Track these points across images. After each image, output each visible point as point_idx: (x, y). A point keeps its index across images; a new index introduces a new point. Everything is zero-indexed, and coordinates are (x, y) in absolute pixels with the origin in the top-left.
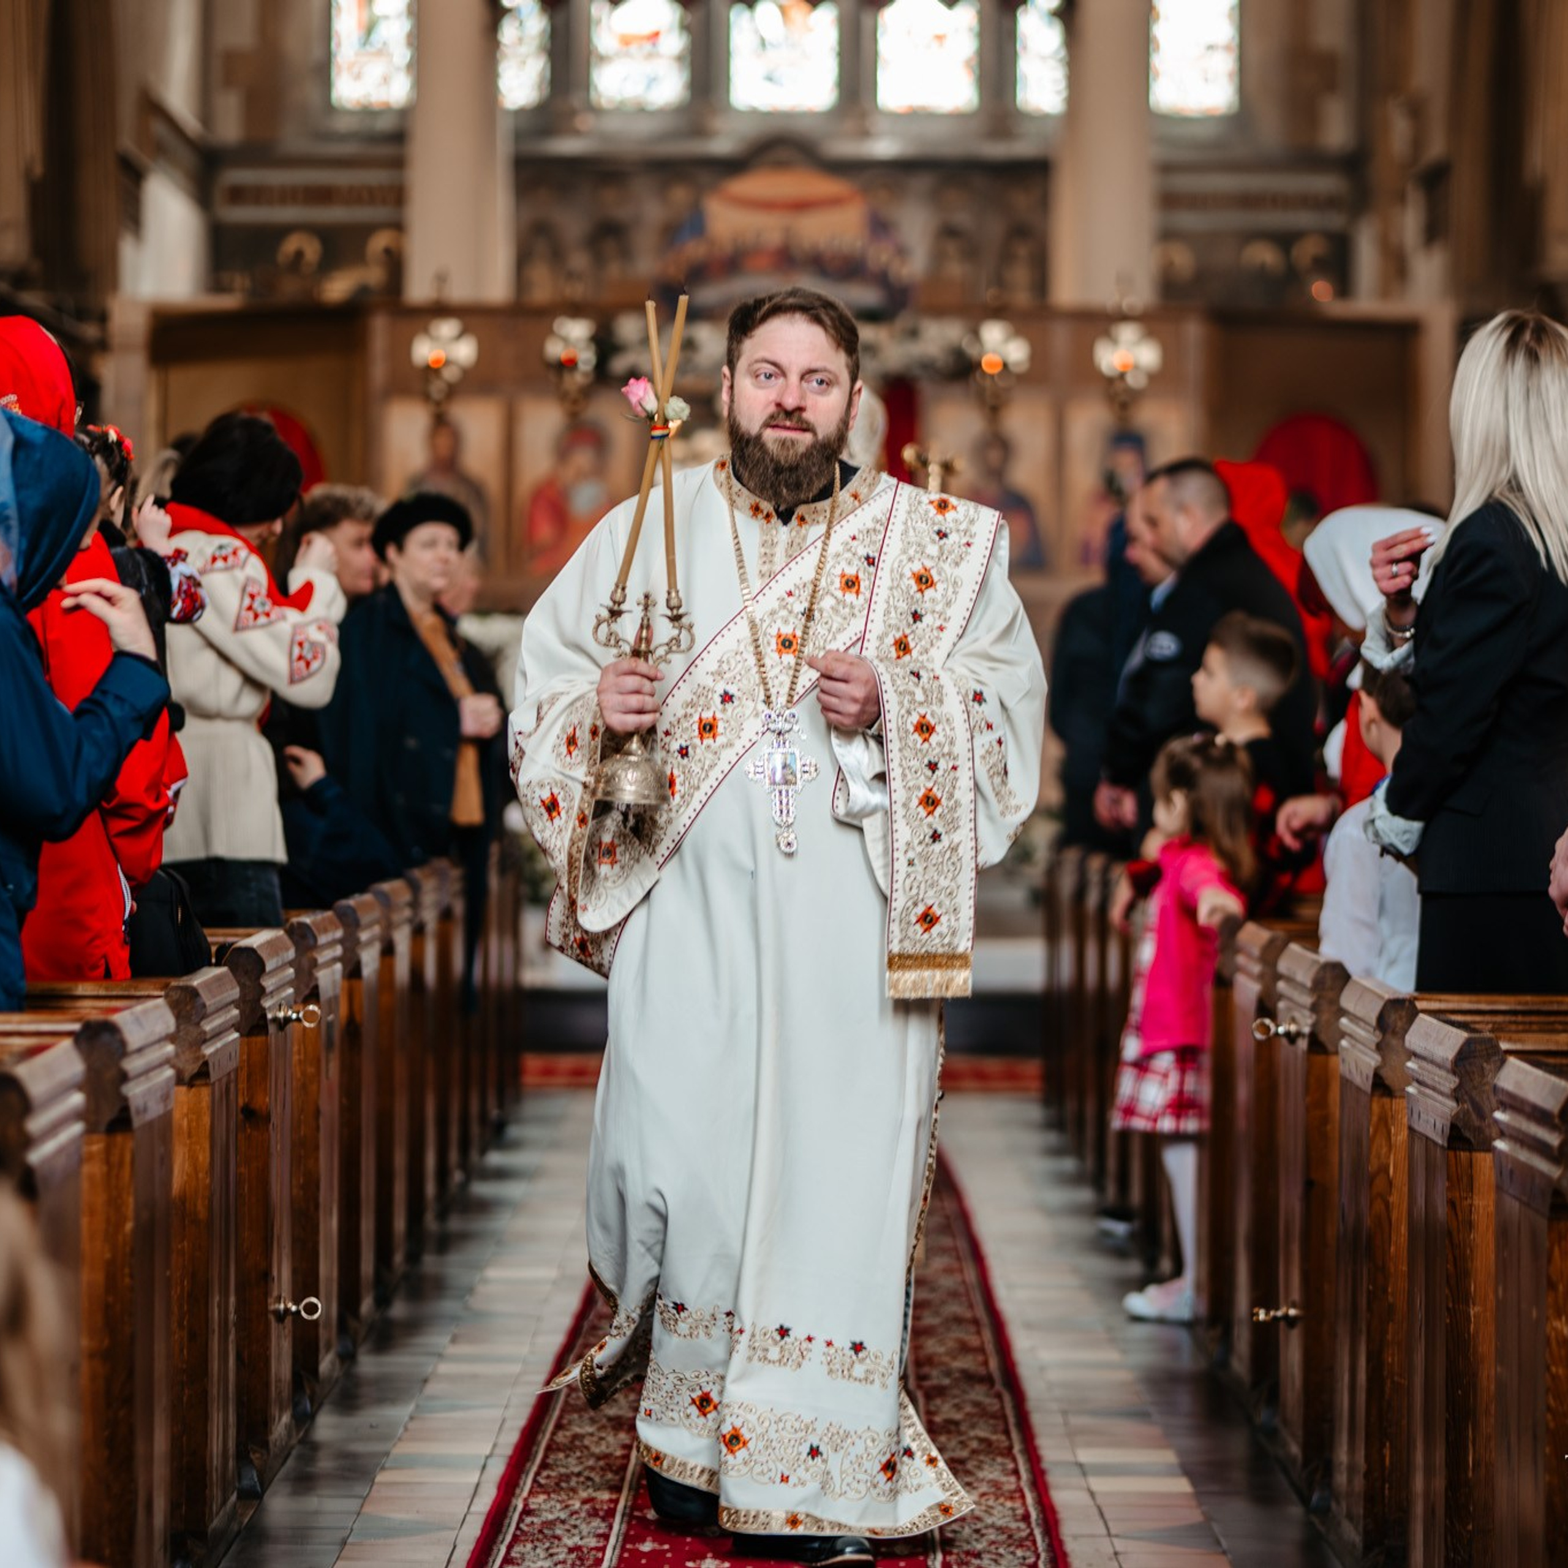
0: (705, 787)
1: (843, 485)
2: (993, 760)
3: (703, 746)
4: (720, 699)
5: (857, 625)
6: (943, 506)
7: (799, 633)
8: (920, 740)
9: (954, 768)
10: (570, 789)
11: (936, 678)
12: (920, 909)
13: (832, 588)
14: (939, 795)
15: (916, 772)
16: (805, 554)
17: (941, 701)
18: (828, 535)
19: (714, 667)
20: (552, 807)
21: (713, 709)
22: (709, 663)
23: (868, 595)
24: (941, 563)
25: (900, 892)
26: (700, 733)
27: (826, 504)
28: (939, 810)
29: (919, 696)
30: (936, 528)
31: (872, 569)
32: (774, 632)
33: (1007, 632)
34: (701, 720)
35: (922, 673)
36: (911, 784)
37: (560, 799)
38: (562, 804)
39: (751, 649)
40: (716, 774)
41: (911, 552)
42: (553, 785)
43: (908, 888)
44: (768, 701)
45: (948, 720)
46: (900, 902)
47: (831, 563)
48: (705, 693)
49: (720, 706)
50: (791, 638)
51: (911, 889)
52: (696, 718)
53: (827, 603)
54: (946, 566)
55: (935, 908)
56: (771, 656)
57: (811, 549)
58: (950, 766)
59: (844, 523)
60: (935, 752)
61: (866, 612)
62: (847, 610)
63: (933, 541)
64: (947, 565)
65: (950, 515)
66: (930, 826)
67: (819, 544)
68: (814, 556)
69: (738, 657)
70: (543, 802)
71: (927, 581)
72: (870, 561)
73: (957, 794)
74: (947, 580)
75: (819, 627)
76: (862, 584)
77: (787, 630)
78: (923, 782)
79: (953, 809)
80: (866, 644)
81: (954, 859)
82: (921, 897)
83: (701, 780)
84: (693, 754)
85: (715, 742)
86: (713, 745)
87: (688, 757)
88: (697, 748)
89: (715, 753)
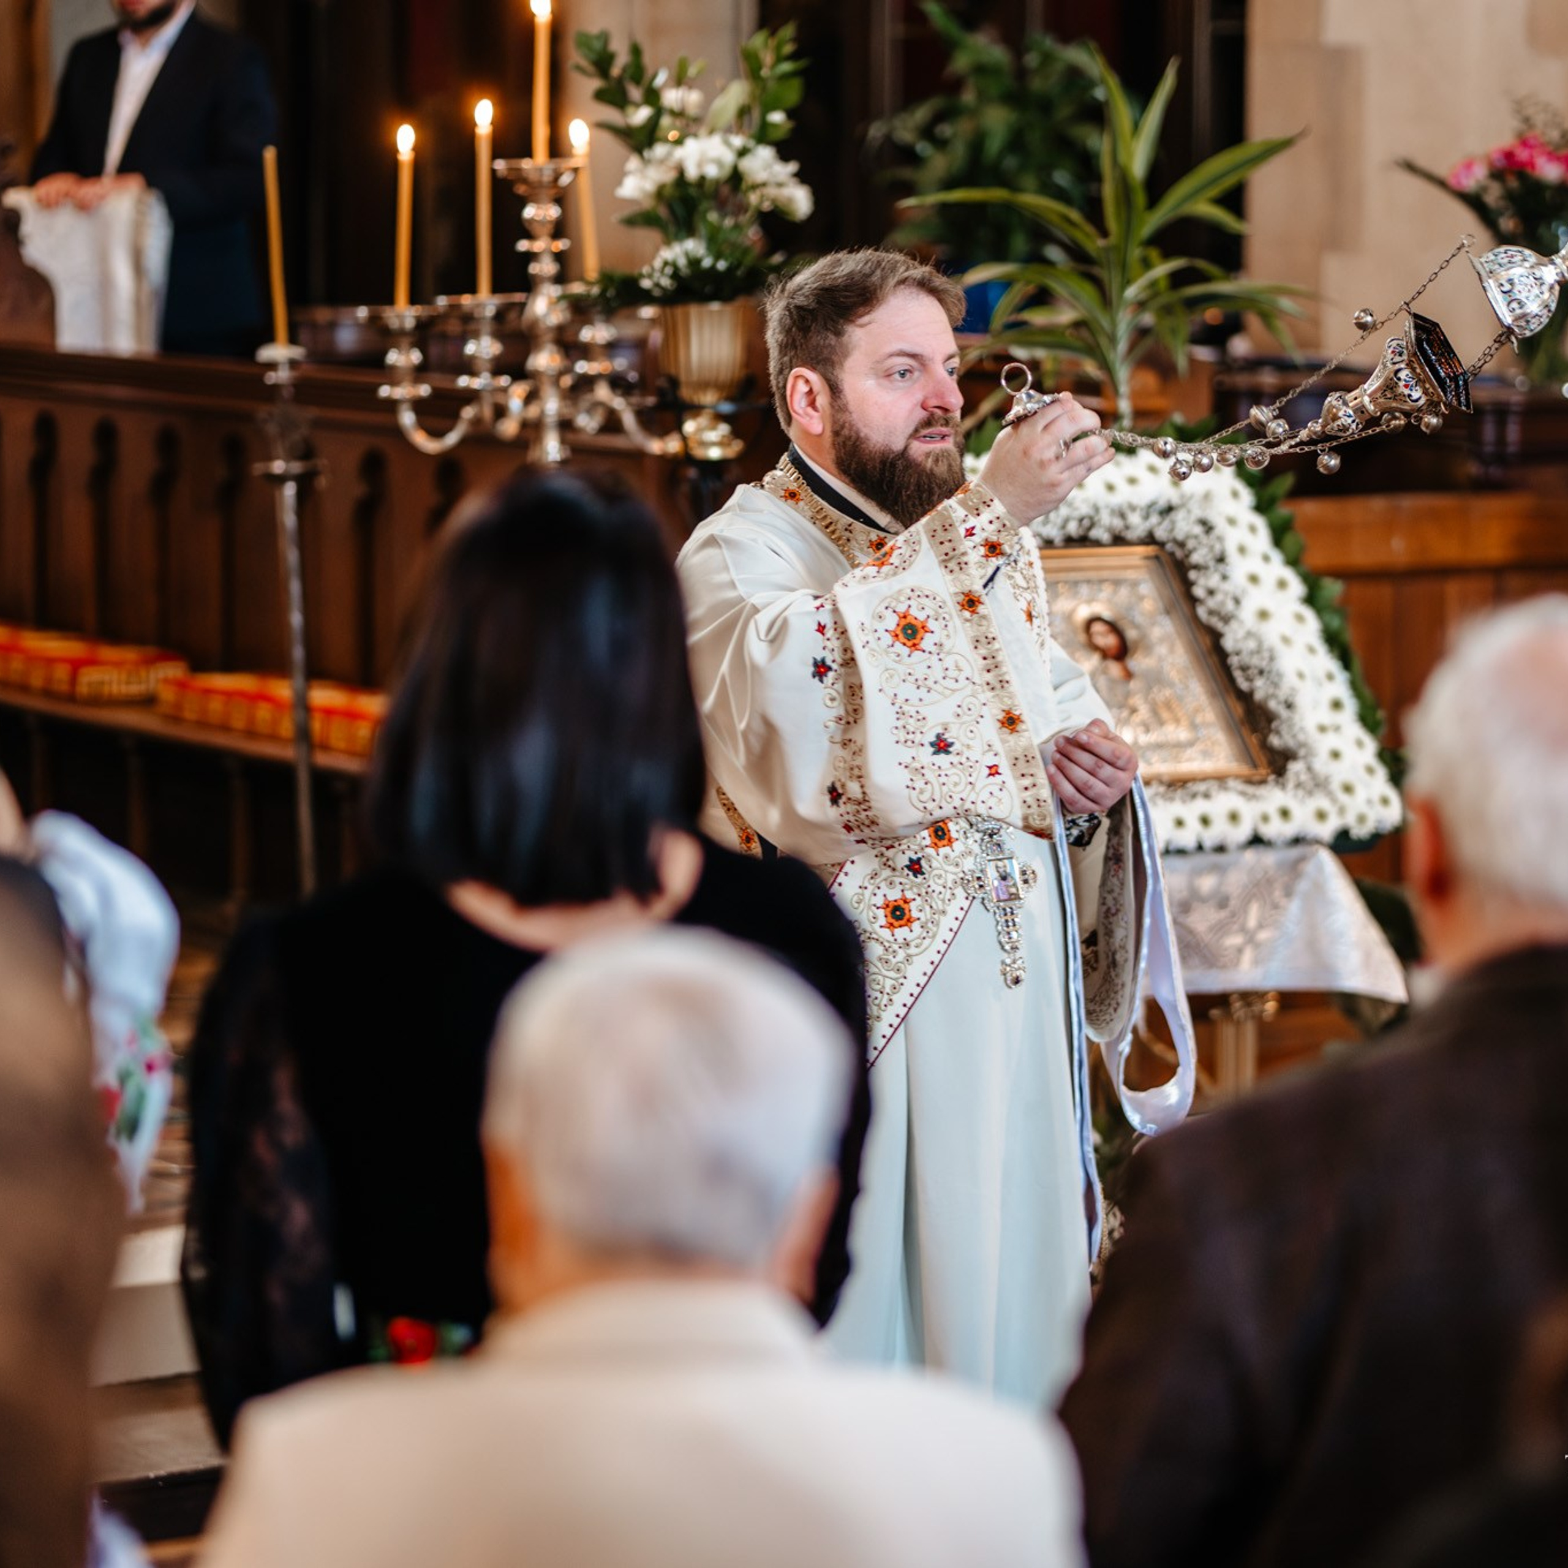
0: (953, 911)
3: (941, 857)
26: (932, 841)
83: (947, 902)
84: (929, 869)
85: (953, 851)
86: (952, 855)
87: (923, 874)
88: (933, 861)
89: (957, 865)
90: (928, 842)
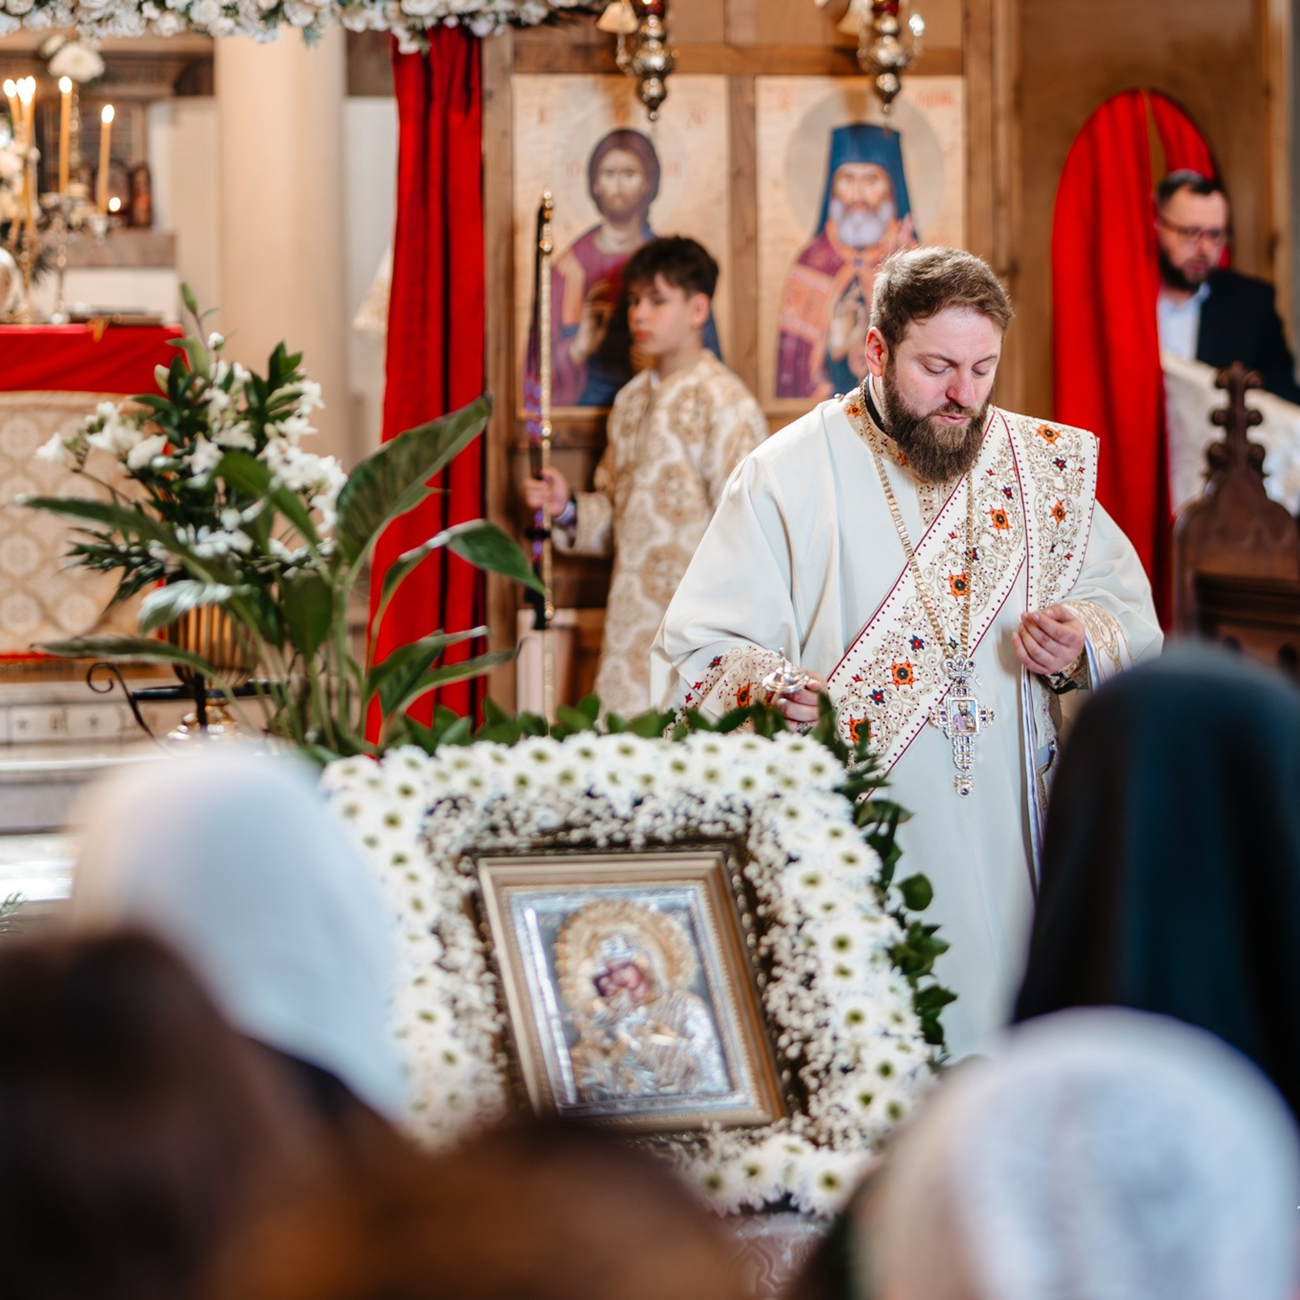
0: (906, 732)
3: (899, 692)
4: (910, 645)
6: (1049, 434)
13: (986, 526)
19: (900, 614)
21: (905, 655)
24: (1068, 495)
26: (894, 679)
30: (1054, 459)
31: (1011, 501)
32: (946, 574)
34: (894, 665)
40: (916, 719)
41: (1045, 489)
44: (953, 643)
47: (979, 500)
48: (896, 640)
49: (912, 653)
50: (962, 578)
52: (889, 663)
53: (985, 541)
54: (1071, 497)
62: (1003, 547)
63: (1057, 473)
64: (1072, 494)
65: (1059, 442)
67: (964, 482)
68: (963, 495)
69: (920, 603)
72: (1009, 493)
74: (1072, 510)
75: (984, 566)
76: (1009, 518)
77: (957, 572)
83: (902, 725)
84: (889, 700)
85: (912, 688)
86: (910, 691)
87: (883, 702)
88: (893, 694)
89: (913, 699)
90: (891, 679)
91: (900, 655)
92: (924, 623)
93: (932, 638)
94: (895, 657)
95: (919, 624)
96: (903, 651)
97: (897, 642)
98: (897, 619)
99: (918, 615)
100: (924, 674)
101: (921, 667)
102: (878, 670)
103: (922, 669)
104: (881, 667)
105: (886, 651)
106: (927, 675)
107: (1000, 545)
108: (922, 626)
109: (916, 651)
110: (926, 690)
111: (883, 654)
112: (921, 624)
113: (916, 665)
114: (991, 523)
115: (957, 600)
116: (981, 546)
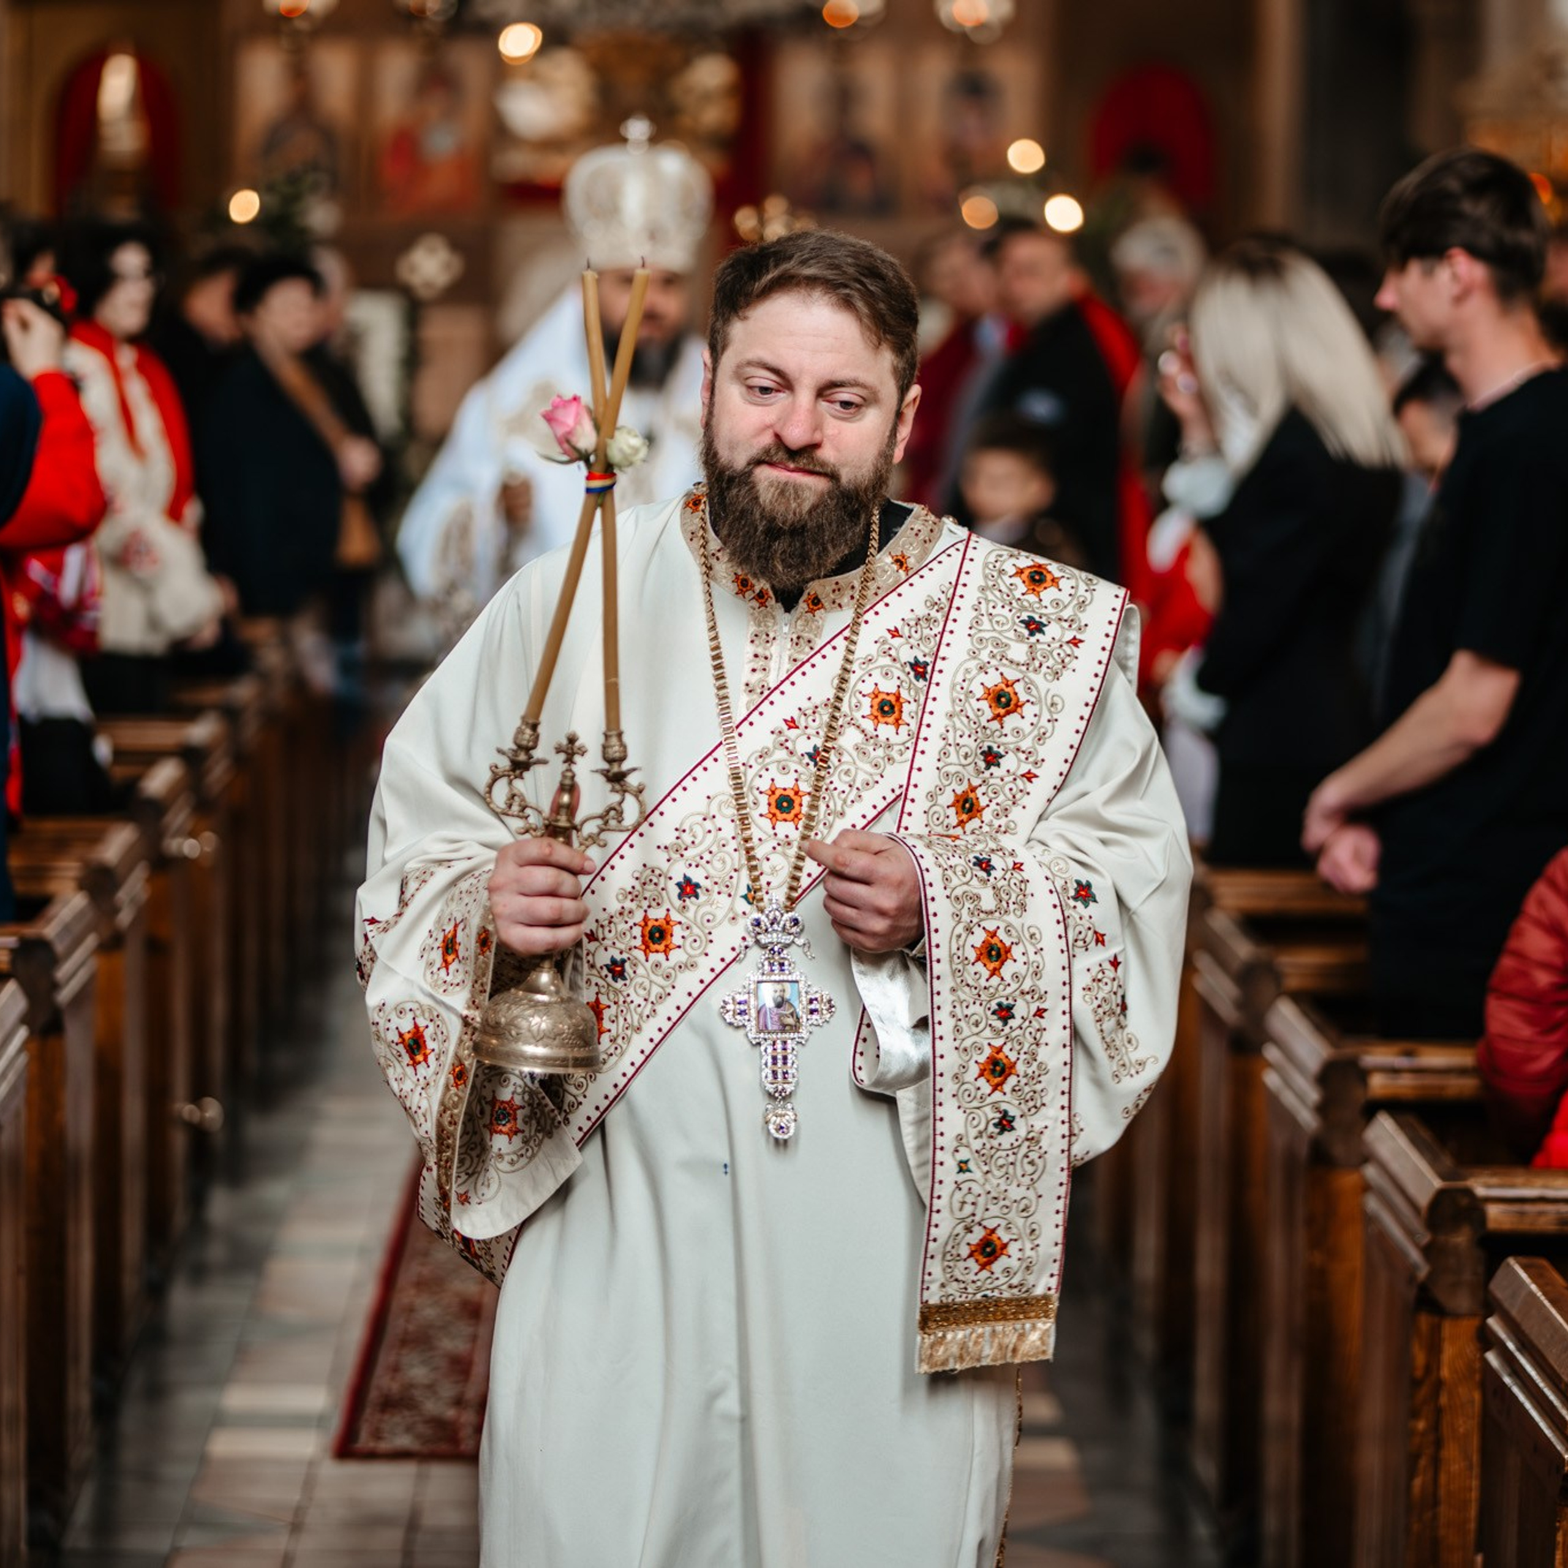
0: (651, 1030)
1: (881, 546)
2: (1104, 991)
3: (648, 965)
4: (677, 891)
5: (896, 775)
6: (1037, 579)
7: (805, 787)
8: (986, 973)
9: (1040, 1013)
10: (443, 1022)
11: (1018, 867)
12: (978, 1235)
13: (857, 715)
14: (1013, 1057)
15: (977, 1024)
16: (817, 660)
17: (1023, 907)
18: (854, 626)
19: (669, 838)
20: (415, 1045)
21: (666, 905)
22: (663, 830)
23: (914, 727)
24: (1032, 675)
25: (945, 1213)
26: (644, 942)
27: (854, 576)
28: (1012, 1081)
29: (988, 901)
30: (1025, 616)
31: (921, 684)
32: (765, 785)
33: (1132, 783)
34: (646, 919)
35: (996, 861)
36: (967, 1043)
37: (428, 1034)
38: (430, 1045)
39: (732, 811)
40: (667, 1009)
41: (984, 656)
42: (418, 1013)
43: (956, 1205)
44: (753, 896)
45: (1032, 936)
46: (945, 1225)
47: (859, 673)
48: (655, 880)
49: (678, 903)
50: (791, 794)
51: (961, 1209)
52: (638, 917)
53: (849, 739)
54: (1038, 678)
55: (1000, 1233)
56: (760, 827)
57: (827, 651)
58: (1033, 1009)
59: (880, 607)
60: (1009, 990)
61: (910, 753)
62: (880, 752)
63: (1020, 638)
64: (1041, 675)
65: (1049, 594)
66: (995, 1106)
67: (840, 642)
68: (834, 661)
69: (708, 825)
70: (401, 1035)
71: (1008, 704)
72: (919, 670)
73: (1043, 1054)
74: (1040, 701)
75: (835, 779)
76: (905, 706)
77: (785, 782)
78: (987, 1040)
79: (1034, 1078)
80: (909, 807)
81: (1033, 1156)
82: (977, 1219)
83: (645, 1018)
84: (632, 975)
85: (667, 959)
86: (665, 964)
87: (624, 979)
88: (639, 965)
89: (668, 977)
90: (638, 942)
91: (658, 904)
92: (707, 857)
93: (716, 883)
94: (649, 907)
95: (698, 858)
96: (662, 898)
97: (656, 884)
98: (662, 847)
99: (701, 843)
100: (691, 939)
101: (688, 928)
102: (622, 927)
103: (688, 931)
104: (626, 922)
105: (637, 896)
106: (695, 941)
107: (871, 748)
108: (703, 862)
109: (684, 901)
110: (689, 965)
111: (632, 900)
112: (702, 858)
113: (680, 923)
114: (866, 710)
115: (774, 828)
116: (840, 747)
